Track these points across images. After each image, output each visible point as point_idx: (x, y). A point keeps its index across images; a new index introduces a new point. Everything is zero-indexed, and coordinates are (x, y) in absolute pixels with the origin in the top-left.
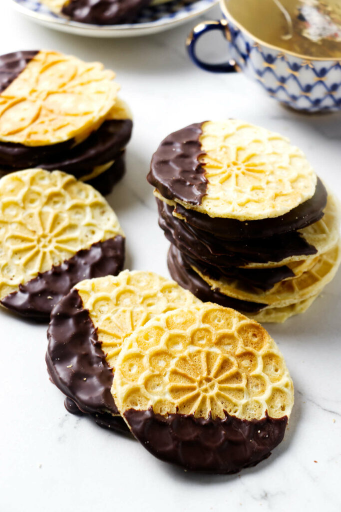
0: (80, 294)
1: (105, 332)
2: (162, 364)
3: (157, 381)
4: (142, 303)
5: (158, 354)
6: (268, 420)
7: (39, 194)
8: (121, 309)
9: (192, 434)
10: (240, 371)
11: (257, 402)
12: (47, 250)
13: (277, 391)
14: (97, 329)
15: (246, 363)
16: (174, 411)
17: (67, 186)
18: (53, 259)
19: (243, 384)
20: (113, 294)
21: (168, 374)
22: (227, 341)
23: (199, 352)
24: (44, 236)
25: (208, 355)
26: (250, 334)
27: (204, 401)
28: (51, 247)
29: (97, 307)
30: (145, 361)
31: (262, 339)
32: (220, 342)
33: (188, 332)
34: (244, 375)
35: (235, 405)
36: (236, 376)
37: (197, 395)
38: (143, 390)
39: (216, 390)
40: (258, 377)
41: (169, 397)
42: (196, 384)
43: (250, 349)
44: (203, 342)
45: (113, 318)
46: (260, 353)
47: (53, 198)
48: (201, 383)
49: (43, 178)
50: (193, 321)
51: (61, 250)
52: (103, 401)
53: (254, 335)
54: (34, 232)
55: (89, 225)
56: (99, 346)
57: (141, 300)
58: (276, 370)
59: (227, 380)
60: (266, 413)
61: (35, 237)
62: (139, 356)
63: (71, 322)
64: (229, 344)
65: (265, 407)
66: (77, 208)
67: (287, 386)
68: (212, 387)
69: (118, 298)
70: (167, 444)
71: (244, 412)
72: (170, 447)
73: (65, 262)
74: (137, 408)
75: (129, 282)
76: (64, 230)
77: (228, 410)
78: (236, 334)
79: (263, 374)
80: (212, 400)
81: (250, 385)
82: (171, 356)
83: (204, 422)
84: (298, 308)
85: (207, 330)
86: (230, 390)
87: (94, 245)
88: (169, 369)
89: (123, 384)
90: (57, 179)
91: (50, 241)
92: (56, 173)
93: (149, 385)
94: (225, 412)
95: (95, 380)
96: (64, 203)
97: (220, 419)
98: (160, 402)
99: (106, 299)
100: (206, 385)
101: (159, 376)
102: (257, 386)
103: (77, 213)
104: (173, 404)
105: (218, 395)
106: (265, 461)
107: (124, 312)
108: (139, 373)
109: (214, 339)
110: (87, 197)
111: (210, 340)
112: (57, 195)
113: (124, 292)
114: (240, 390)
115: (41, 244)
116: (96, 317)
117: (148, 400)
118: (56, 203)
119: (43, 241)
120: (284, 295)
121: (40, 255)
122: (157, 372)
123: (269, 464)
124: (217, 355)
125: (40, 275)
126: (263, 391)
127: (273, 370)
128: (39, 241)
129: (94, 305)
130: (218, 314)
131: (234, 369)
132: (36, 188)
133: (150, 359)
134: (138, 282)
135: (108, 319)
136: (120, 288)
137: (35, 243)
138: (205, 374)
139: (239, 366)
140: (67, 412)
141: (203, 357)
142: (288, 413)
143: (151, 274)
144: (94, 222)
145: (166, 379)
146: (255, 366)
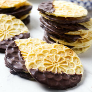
0: (16, 42)
1: (23, 52)
2: (41, 57)
3: (40, 62)
4: (35, 46)
5: (40, 55)
6: (76, 75)
7: (4, 20)
8: (28, 47)
9: (51, 76)
10: (66, 61)
11: (72, 70)
12: (6, 34)
13: (78, 67)
14: (21, 51)
15: (68, 59)
16: (45, 70)
17: (13, 19)
18: (8, 36)
19: (67, 64)
20: (26, 43)
21: (43, 60)
22: (62, 53)
23: (53, 55)
24: (6, 31)
25: (56, 56)
26: (69, 52)
27: (55, 68)
28: (8, 33)
29: (21, 46)
30: (36, 56)
31: (73, 53)
32: (59, 53)
33: (50, 50)
34: (67, 62)
35: (65, 70)
36: (65, 62)
37: (53, 66)
38: (35, 63)
39: (59, 65)
40: (72, 63)
41: (43, 66)
42: (52, 63)
43: (69, 55)
44: (54, 53)
45: (26, 49)
46: (72, 57)
47: (8, 22)
48: (54, 63)
49: (6, 17)
50: (51, 47)
51: (10, 35)
52: (22, 68)
53: (70, 52)
54: (2, 29)
55: (19, 29)
56: (21, 55)
57: (35, 45)
58: (78, 62)
59: (62, 63)
60: (75, 72)
61: (3, 31)
62: (34, 55)
63: (13, 49)
64: (62, 54)
65: (75, 71)
66: (16, 25)
67: (81, 66)
68: (57, 64)
69: (28, 44)
70: (43, 79)
71: (68, 72)
72: (44, 79)
73: (12, 37)
74: (33, 69)
75: (31, 40)
76: (12, 30)
77: (63, 71)
78: (65, 51)
79: (73, 62)
80: (57, 68)
81: (70, 65)
82: (44, 56)
83: (55, 74)
84: (83, 50)
85: (55, 50)
86: (63, 66)
87: (21, 34)
88: (44, 59)
89: (29, 62)
90: (10, 17)
91: (7, 32)
92: (10, 16)
93: (37, 63)
94: (62, 72)
95: (20, 63)
96: (12, 23)
97: (60, 73)
98: (41, 67)
99: (24, 44)
100: (55, 64)
101: (40, 60)
102: (72, 65)
103: (16, 26)
104: (45, 68)
105: (60, 67)
106: (75, 87)
107: (29, 47)
108: (34, 59)
109: (58, 52)
110: (19, 22)
111: (56, 53)
112: (10, 21)
113: (30, 43)
114: (66, 66)
115: (4, 33)
116: (21, 48)
117: (37, 66)
118: (9, 23)
119: (5, 32)
120: (79, 44)
121: (4, 35)
122: (40, 59)
123: (76, 87)
124: (59, 57)
125: (4, 40)
126: (74, 67)
127: (76, 62)
128: (4, 32)
129: (20, 45)
130: (59, 46)
131: (64, 60)
132: (4, 19)
133: (38, 56)
134: (34, 41)
135: (24, 49)
136: (28, 42)
137: (2, 32)
138: (55, 61)
139: (66, 60)
140: (10, 74)
141: (54, 57)
142: (82, 73)
143: (38, 39)
144: (21, 28)
145: (43, 61)
146: (71, 60)
